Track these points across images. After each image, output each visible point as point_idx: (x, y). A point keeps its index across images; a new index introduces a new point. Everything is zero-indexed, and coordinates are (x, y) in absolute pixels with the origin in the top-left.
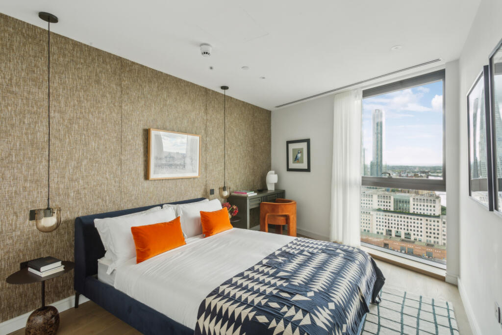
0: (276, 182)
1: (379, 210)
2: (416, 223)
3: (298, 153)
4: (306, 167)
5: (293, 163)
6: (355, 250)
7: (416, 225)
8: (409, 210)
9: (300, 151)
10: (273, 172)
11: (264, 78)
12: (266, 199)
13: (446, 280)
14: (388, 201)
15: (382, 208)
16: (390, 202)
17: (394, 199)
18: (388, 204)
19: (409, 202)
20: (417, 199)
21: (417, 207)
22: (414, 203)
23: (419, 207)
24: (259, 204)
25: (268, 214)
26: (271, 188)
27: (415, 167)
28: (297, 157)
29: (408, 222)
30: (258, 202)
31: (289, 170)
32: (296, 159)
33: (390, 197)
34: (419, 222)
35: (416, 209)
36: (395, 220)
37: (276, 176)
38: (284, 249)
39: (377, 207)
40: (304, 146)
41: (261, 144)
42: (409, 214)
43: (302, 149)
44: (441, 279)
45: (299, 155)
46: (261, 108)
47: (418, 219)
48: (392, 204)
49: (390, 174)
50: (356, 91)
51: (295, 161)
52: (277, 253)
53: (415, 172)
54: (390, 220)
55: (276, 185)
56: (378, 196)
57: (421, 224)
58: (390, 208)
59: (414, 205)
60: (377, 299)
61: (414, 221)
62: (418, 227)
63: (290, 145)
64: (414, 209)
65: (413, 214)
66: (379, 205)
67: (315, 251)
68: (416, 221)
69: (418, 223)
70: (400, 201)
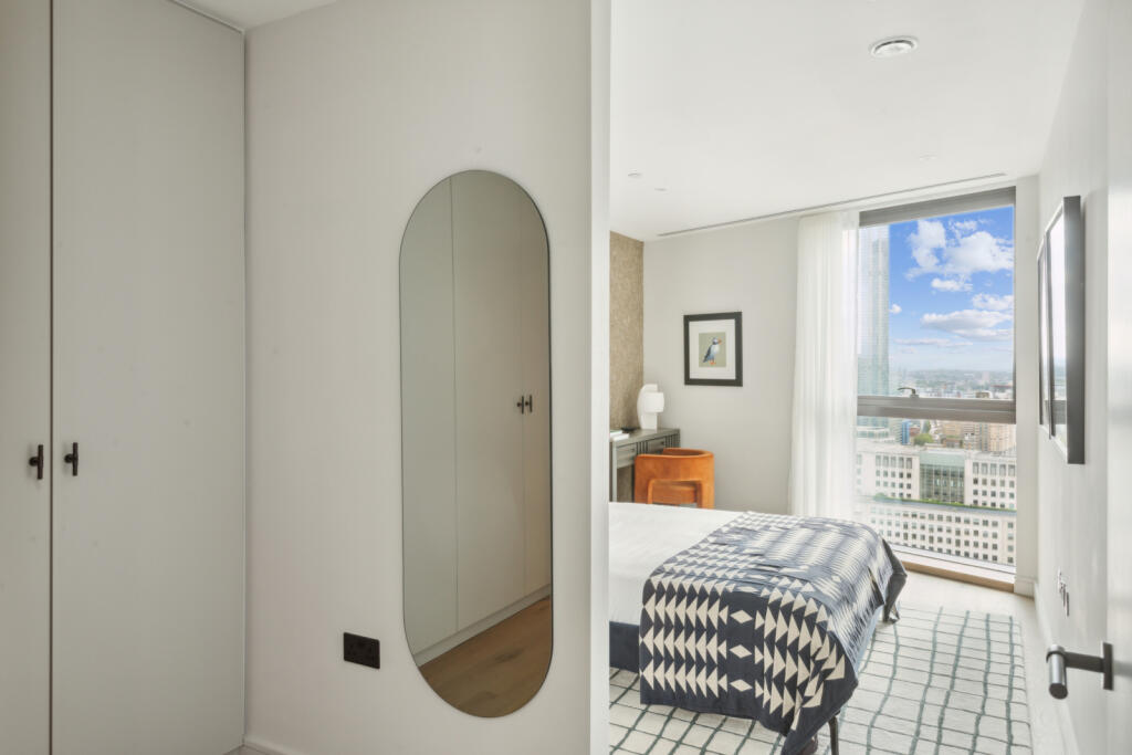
0: (661, 409)
1: (882, 498)
2: (981, 534)
3: (714, 343)
4: (732, 376)
5: (701, 365)
6: (856, 525)
7: (980, 540)
8: (962, 496)
9: (718, 340)
10: (655, 386)
11: (662, 190)
12: (643, 448)
13: (1016, 590)
14: (905, 472)
15: (888, 491)
16: (909, 476)
17: (921, 465)
18: (905, 481)
19: (962, 476)
20: (985, 465)
21: (984, 488)
22: (975, 476)
23: (989, 488)
24: (633, 459)
25: (653, 482)
26: (648, 424)
27: (979, 375)
28: (709, 352)
29: (958, 533)
30: (633, 454)
31: (689, 381)
32: (708, 357)
33: (910, 460)
34: (990, 530)
35: (980, 493)
36: (923, 527)
37: (661, 395)
38: (733, 525)
39: (874, 491)
40: (728, 326)
41: (625, 321)
42: (962, 506)
43: (723, 335)
44: (1009, 589)
45: (716, 349)
46: (624, 237)
47: (986, 523)
48: (916, 481)
49: (914, 391)
50: (845, 213)
51: (705, 360)
52: (725, 530)
53: (979, 387)
54: (910, 526)
55: (660, 417)
56: (878, 457)
57: (995, 536)
58: (909, 492)
59: (976, 481)
60: (892, 616)
61: (976, 528)
62: (985, 546)
63: (693, 325)
64: (976, 493)
65: (975, 506)
66: (878, 483)
67: (789, 526)
68: (981, 529)
69: (985, 535)
70: (937, 473)
